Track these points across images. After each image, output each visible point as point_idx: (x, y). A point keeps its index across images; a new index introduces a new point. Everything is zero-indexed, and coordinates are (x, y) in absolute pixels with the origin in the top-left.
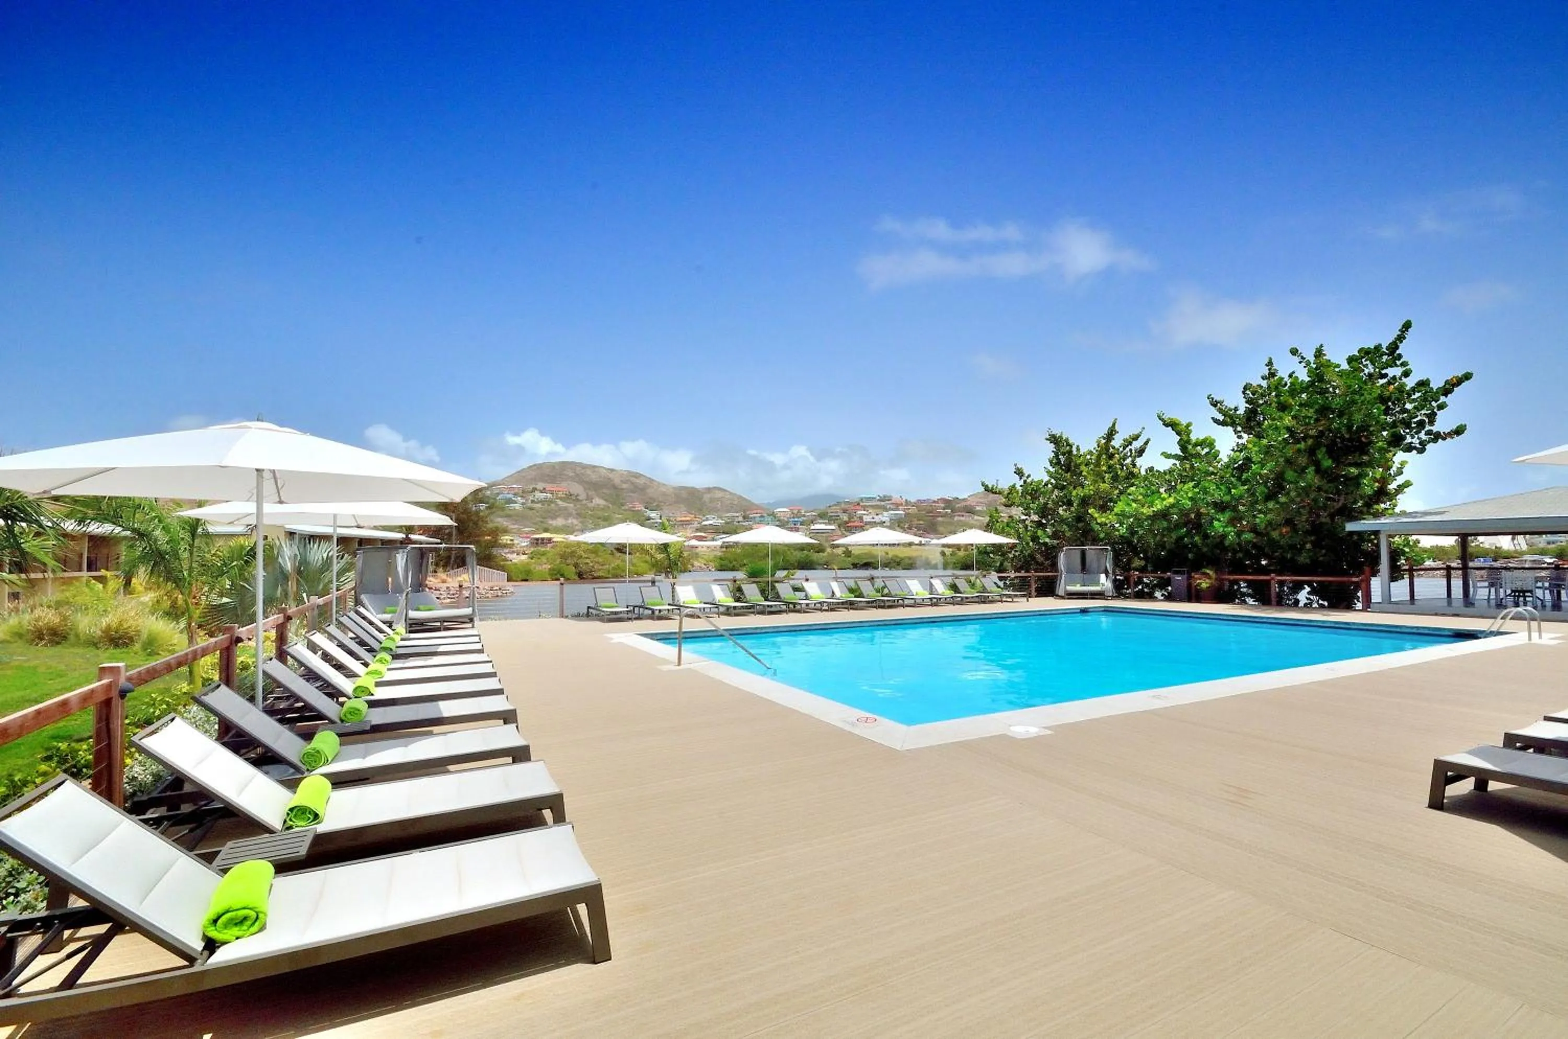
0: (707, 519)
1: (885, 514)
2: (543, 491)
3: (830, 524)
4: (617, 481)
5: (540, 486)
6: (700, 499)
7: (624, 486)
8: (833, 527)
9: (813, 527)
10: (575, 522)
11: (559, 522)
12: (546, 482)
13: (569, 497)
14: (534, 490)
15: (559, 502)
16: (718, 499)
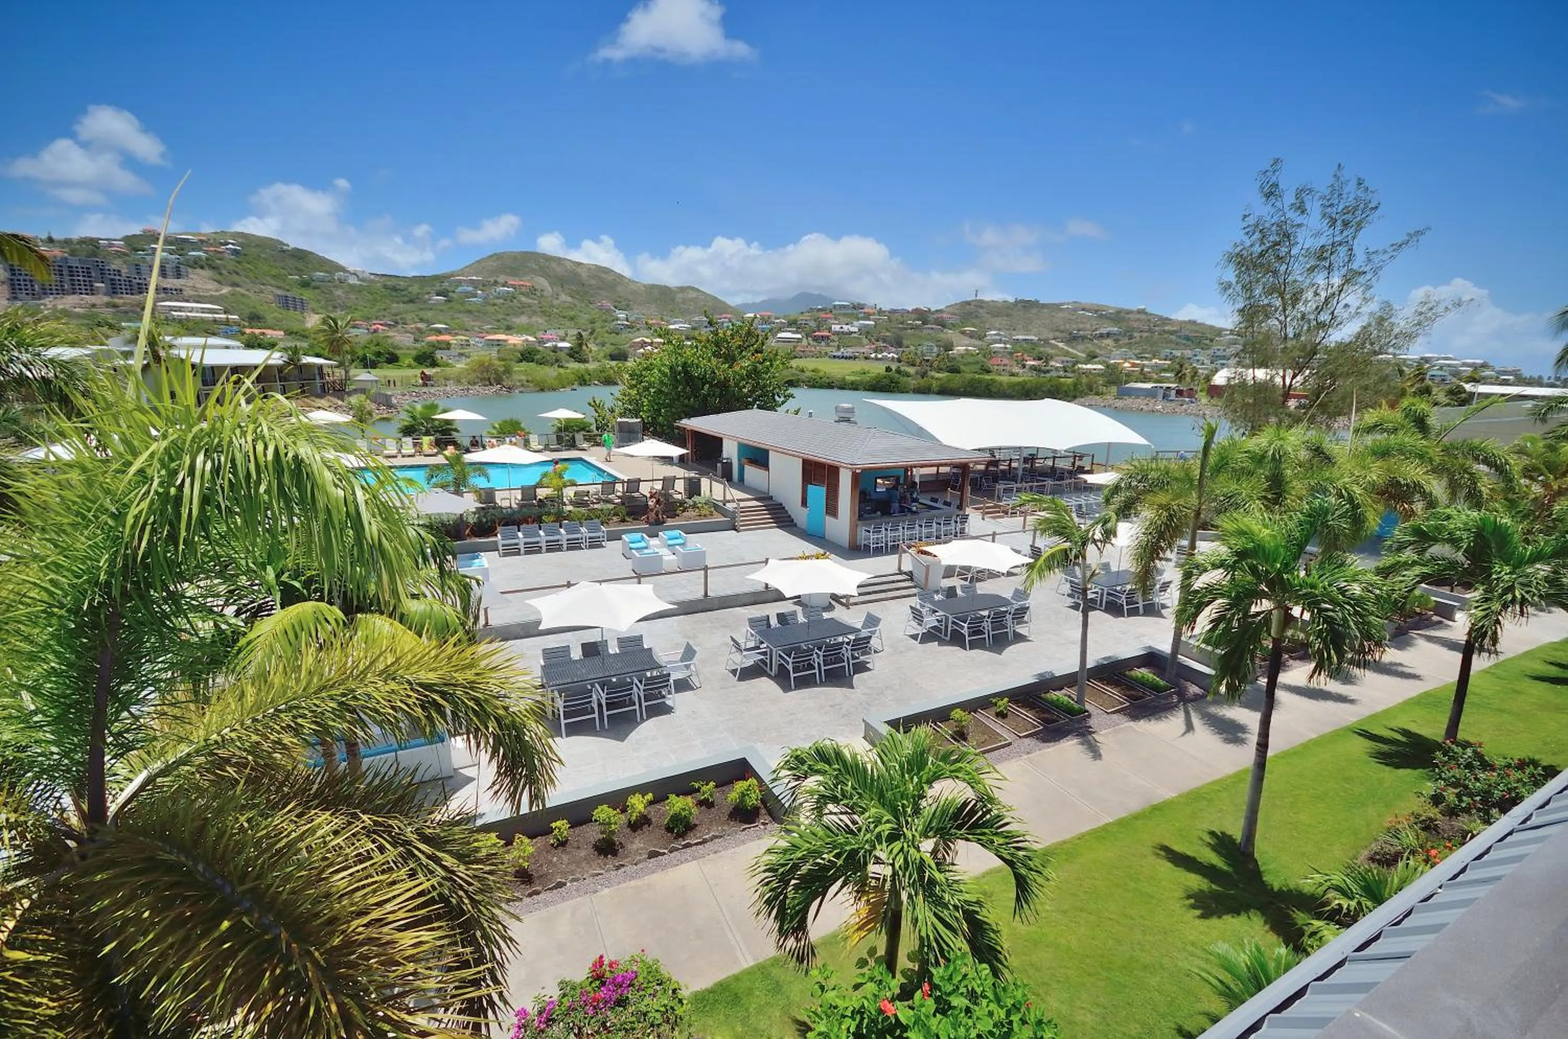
0: (675, 323)
1: (856, 323)
2: (505, 284)
3: (797, 332)
4: (584, 274)
5: (501, 279)
6: (673, 300)
7: (593, 282)
8: (799, 336)
9: (779, 335)
10: (540, 321)
11: (523, 320)
12: (509, 274)
13: (533, 291)
14: (496, 283)
15: (523, 299)
16: (692, 300)
